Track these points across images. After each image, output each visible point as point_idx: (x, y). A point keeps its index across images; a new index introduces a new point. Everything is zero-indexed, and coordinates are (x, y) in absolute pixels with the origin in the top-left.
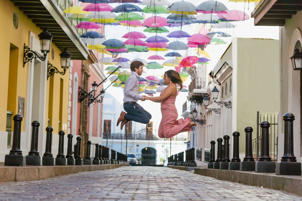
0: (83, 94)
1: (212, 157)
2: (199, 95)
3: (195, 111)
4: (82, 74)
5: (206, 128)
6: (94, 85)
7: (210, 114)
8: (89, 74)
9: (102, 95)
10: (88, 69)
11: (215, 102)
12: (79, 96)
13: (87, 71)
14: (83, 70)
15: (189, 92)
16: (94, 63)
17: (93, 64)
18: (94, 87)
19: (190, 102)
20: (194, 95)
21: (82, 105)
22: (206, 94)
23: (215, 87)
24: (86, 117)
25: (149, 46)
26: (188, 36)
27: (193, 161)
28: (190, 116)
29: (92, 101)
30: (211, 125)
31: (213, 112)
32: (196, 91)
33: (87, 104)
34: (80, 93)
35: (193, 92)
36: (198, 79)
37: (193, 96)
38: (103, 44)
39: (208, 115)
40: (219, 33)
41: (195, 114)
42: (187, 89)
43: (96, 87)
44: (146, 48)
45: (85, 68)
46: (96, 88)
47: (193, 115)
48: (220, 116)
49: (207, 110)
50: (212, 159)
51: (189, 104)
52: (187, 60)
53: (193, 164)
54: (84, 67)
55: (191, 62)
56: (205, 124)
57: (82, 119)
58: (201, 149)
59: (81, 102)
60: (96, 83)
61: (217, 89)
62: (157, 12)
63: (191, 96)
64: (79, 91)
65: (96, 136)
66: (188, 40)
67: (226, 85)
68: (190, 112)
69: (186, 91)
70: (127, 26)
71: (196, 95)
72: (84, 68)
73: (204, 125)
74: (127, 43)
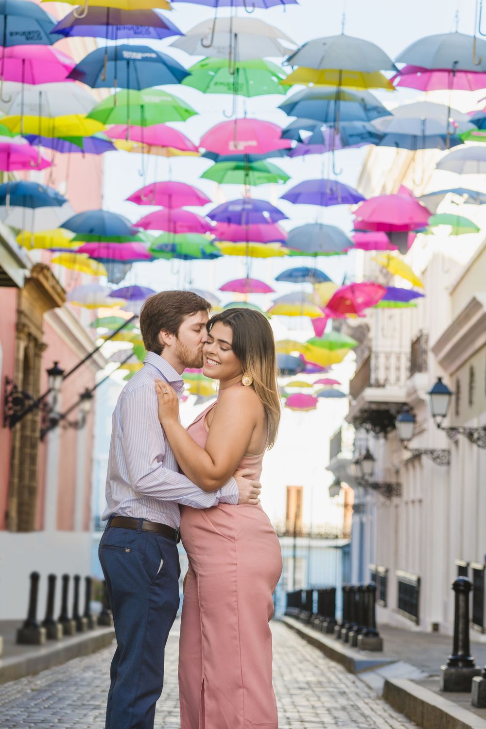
0: (17, 401)
1: (460, 644)
2: (383, 407)
3: (369, 457)
4: (18, 338)
5: (403, 508)
6: (55, 372)
7: (414, 467)
8: (44, 339)
9: (86, 405)
10: (42, 325)
11: (439, 426)
12: (6, 409)
13: (34, 331)
14: (20, 327)
15: (350, 397)
16: (58, 306)
17: (58, 311)
18: (51, 379)
19: (352, 429)
20: (366, 406)
21: (18, 435)
22: (404, 404)
23: (440, 379)
24: (33, 474)
25: (222, 237)
26: (355, 199)
27: (371, 629)
28: (353, 470)
29: (54, 423)
30: (420, 501)
31: (426, 460)
32: (372, 394)
33: (38, 434)
34: (10, 399)
35: (363, 398)
36: (377, 357)
37: (363, 411)
38: (65, 226)
39: (407, 469)
40: (459, 192)
41: (367, 466)
42: (345, 388)
43: (59, 379)
44: (212, 243)
45: (30, 320)
46: (58, 382)
47: (362, 469)
48: (448, 473)
49: (407, 455)
50: (460, 653)
51: (349, 434)
52: (349, 295)
53: (371, 640)
54: (26, 316)
55: (360, 300)
56: (399, 495)
57: (16, 480)
58: (387, 571)
59: (12, 425)
60: (61, 366)
61: (445, 387)
62: (245, 88)
63: (356, 412)
64: (5, 391)
65: (71, 528)
66: (354, 217)
67: (472, 374)
68: (354, 460)
69: (341, 395)
70: (143, 152)
71: (374, 407)
72: (24, 320)
73: (395, 500)
74: (146, 224)
